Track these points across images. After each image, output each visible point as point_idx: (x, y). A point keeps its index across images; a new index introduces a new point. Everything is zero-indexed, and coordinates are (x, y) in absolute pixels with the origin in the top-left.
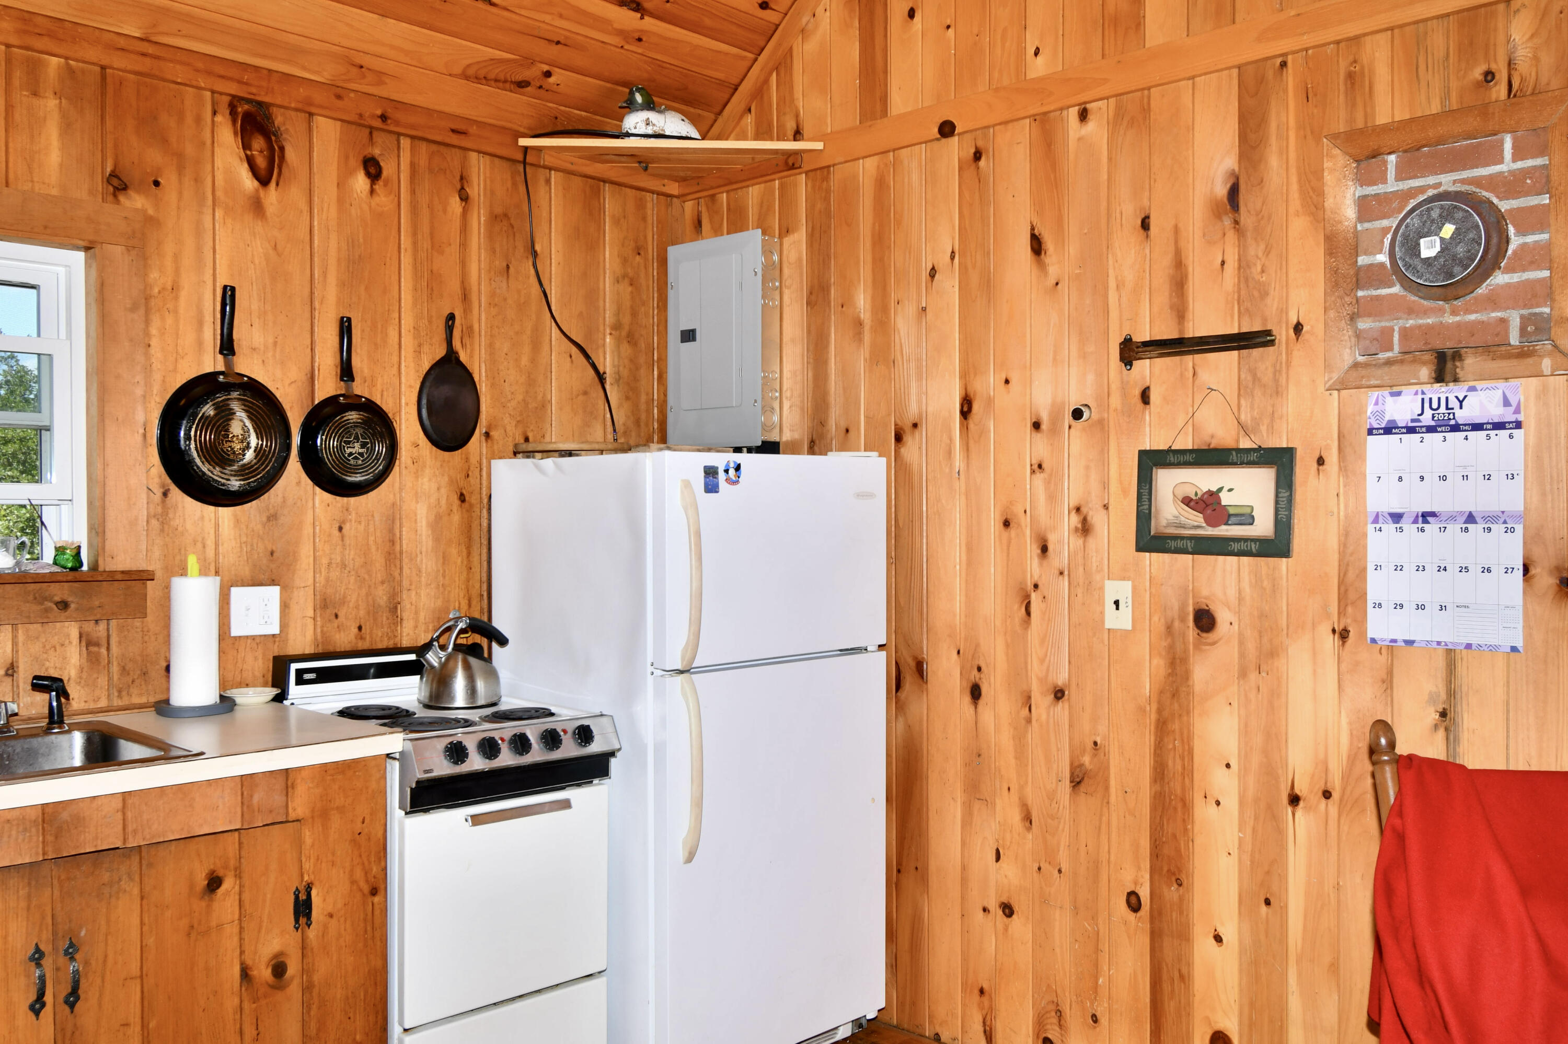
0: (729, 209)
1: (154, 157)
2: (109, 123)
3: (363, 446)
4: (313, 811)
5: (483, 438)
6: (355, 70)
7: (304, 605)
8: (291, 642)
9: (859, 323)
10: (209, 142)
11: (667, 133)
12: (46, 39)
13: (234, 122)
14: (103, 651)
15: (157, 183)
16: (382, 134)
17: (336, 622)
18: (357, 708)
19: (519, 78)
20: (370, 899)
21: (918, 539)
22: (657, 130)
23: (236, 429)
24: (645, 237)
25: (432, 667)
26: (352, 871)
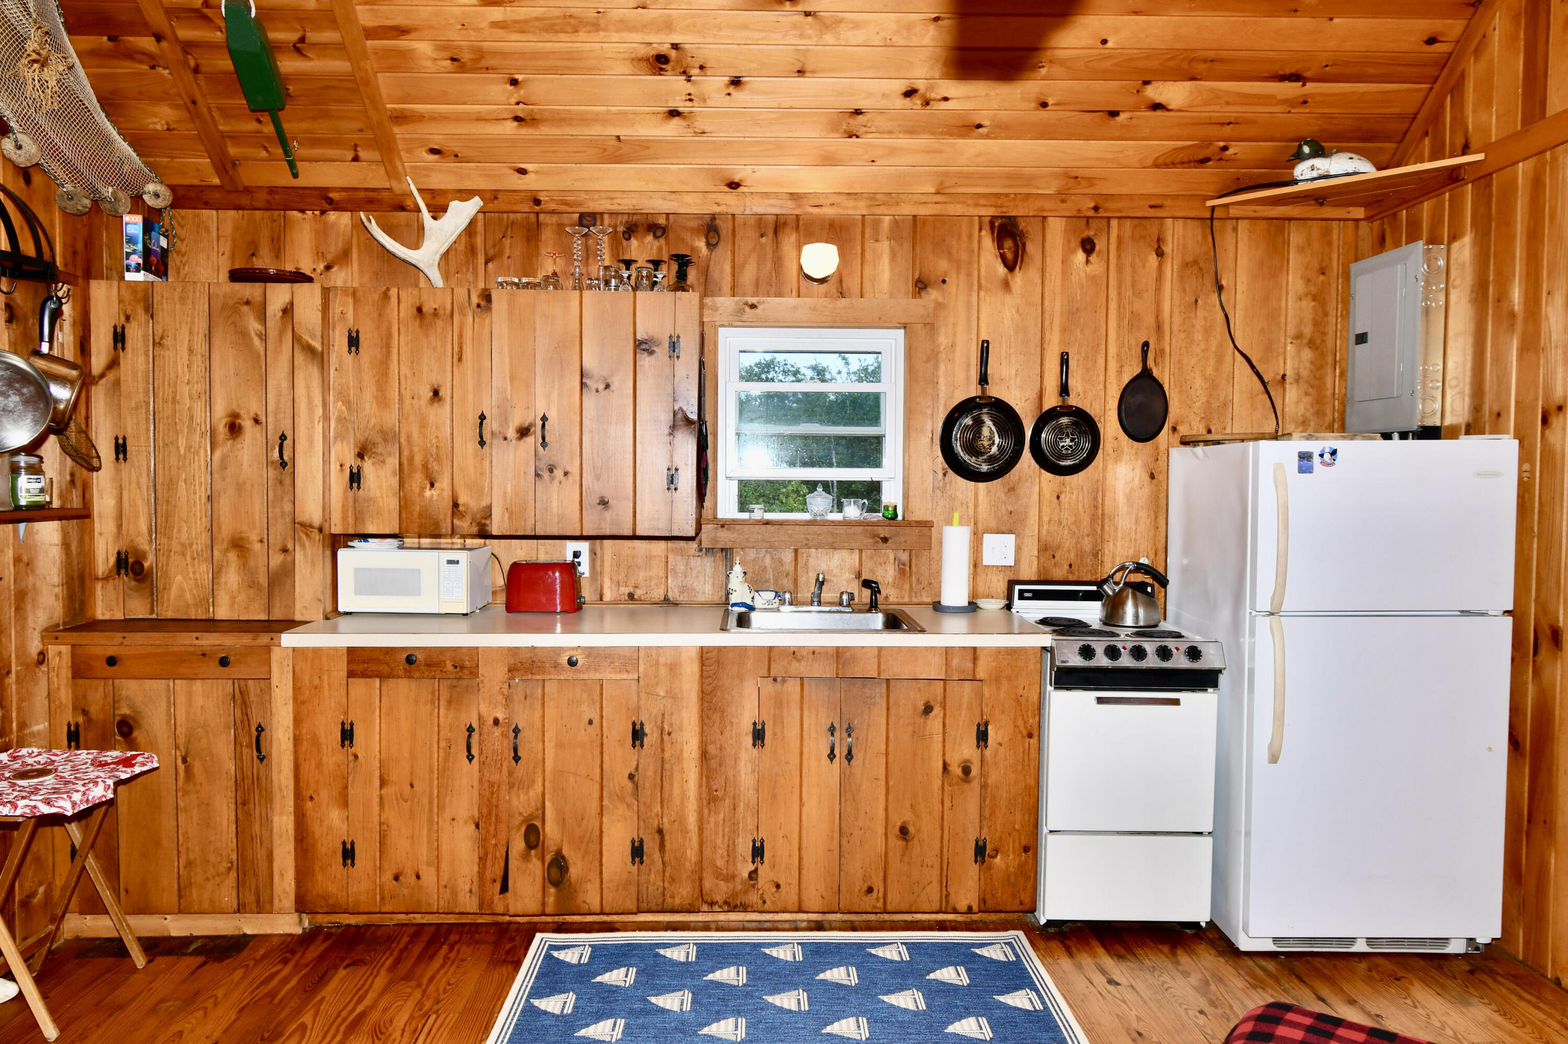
0: (1407, 224)
1: (943, 265)
2: (918, 249)
3: (1071, 441)
4: (990, 675)
5: (1170, 432)
6: (1072, 181)
7: (1031, 549)
8: (1022, 572)
9: (1513, 315)
10: (976, 249)
11: (1332, 173)
12: (882, 207)
13: (993, 233)
14: (908, 568)
15: (944, 281)
16: (1097, 220)
17: (1053, 561)
18: (1052, 619)
19: (1201, 156)
20: (1027, 740)
21: (1558, 514)
22: (1321, 172)
23: (985, 432)
24: (1330, 259)
25: (1108, 595)
26: (1015, 719)
